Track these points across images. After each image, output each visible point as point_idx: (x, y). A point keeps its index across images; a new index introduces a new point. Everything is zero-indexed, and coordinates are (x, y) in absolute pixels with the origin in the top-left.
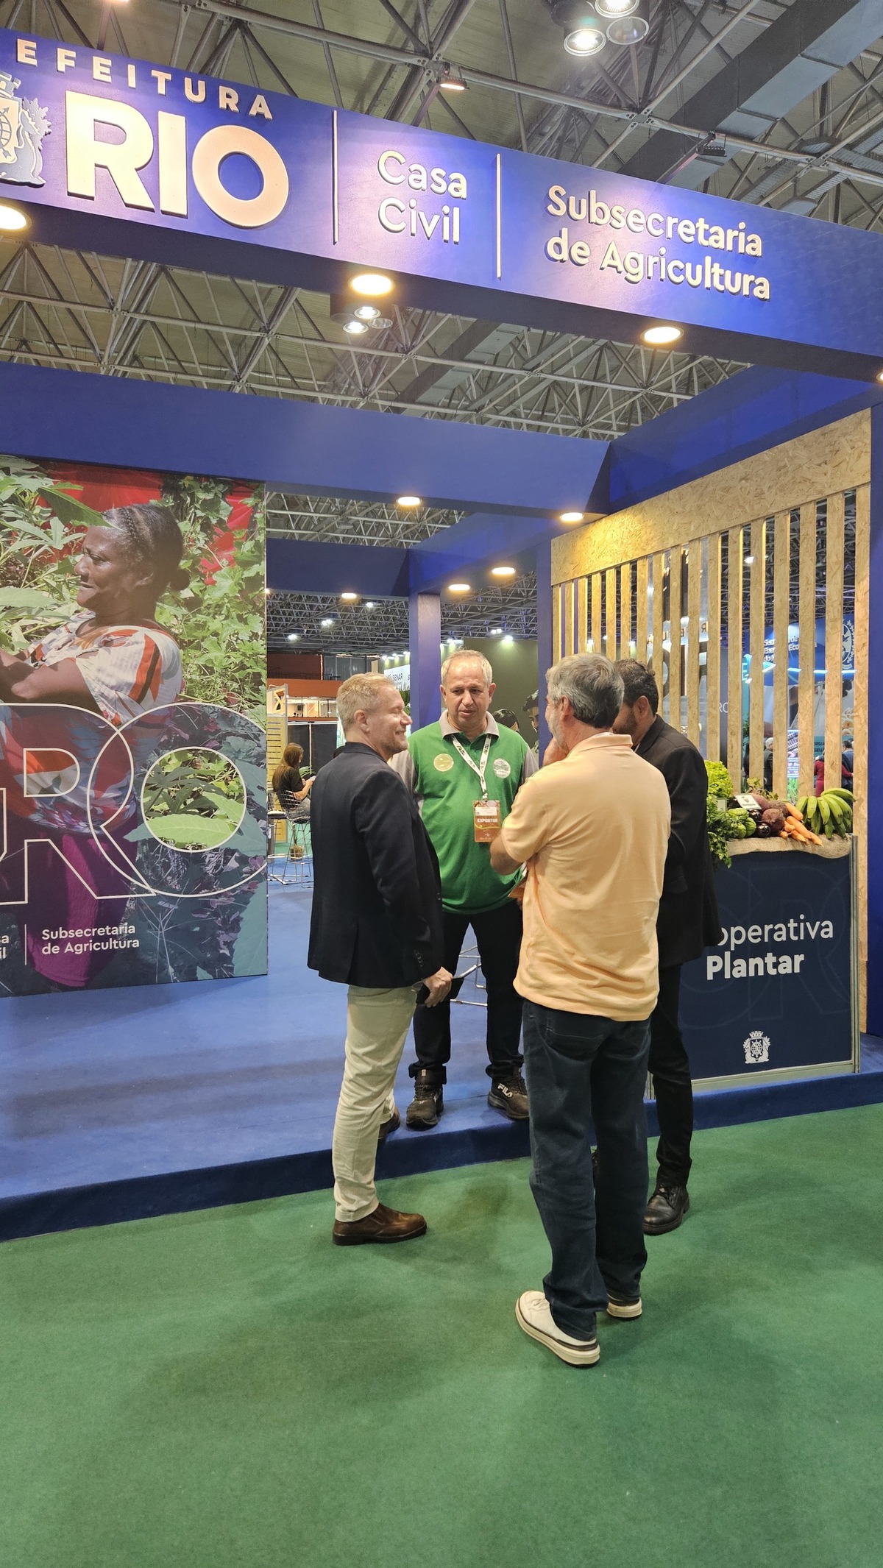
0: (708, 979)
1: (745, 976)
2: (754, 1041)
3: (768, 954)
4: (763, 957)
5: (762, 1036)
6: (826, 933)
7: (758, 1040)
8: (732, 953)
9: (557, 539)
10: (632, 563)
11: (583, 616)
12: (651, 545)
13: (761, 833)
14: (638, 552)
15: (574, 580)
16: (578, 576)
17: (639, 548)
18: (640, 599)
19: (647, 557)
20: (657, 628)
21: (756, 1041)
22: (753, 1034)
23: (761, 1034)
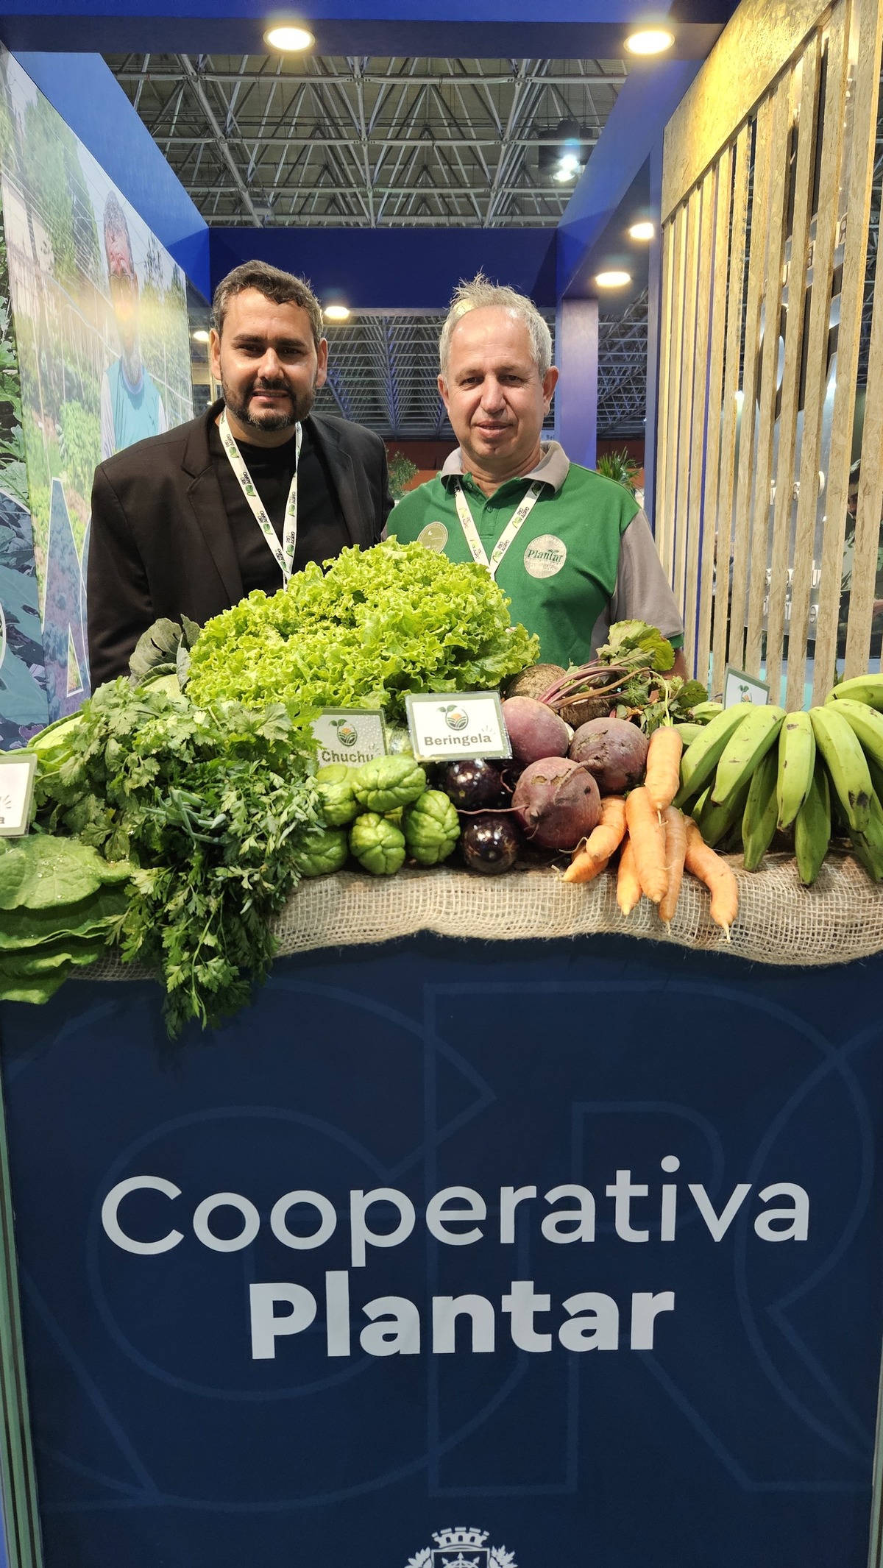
0: (257, 1355)
1: (417, 1351)
2: (452, 1557)
3: (514, 1284)
4: (495, 1293)
5: (485, 1544)
6: (779, 1225)
7: (469, 1556)
8: (355, 1275)
9: (670, 122)
10: (751, 117)
11: (691, 271)
12: (775, 57)
13: (467, 857)
14: (758, 86)
15: (685, 201)
16: (687, 188)
17: (759, 74)
18: (756, 200)
19: (770, 91)
20: (773, 258)
21: (461, 1556)
22: (444, 1537)
23: (473, 1539)
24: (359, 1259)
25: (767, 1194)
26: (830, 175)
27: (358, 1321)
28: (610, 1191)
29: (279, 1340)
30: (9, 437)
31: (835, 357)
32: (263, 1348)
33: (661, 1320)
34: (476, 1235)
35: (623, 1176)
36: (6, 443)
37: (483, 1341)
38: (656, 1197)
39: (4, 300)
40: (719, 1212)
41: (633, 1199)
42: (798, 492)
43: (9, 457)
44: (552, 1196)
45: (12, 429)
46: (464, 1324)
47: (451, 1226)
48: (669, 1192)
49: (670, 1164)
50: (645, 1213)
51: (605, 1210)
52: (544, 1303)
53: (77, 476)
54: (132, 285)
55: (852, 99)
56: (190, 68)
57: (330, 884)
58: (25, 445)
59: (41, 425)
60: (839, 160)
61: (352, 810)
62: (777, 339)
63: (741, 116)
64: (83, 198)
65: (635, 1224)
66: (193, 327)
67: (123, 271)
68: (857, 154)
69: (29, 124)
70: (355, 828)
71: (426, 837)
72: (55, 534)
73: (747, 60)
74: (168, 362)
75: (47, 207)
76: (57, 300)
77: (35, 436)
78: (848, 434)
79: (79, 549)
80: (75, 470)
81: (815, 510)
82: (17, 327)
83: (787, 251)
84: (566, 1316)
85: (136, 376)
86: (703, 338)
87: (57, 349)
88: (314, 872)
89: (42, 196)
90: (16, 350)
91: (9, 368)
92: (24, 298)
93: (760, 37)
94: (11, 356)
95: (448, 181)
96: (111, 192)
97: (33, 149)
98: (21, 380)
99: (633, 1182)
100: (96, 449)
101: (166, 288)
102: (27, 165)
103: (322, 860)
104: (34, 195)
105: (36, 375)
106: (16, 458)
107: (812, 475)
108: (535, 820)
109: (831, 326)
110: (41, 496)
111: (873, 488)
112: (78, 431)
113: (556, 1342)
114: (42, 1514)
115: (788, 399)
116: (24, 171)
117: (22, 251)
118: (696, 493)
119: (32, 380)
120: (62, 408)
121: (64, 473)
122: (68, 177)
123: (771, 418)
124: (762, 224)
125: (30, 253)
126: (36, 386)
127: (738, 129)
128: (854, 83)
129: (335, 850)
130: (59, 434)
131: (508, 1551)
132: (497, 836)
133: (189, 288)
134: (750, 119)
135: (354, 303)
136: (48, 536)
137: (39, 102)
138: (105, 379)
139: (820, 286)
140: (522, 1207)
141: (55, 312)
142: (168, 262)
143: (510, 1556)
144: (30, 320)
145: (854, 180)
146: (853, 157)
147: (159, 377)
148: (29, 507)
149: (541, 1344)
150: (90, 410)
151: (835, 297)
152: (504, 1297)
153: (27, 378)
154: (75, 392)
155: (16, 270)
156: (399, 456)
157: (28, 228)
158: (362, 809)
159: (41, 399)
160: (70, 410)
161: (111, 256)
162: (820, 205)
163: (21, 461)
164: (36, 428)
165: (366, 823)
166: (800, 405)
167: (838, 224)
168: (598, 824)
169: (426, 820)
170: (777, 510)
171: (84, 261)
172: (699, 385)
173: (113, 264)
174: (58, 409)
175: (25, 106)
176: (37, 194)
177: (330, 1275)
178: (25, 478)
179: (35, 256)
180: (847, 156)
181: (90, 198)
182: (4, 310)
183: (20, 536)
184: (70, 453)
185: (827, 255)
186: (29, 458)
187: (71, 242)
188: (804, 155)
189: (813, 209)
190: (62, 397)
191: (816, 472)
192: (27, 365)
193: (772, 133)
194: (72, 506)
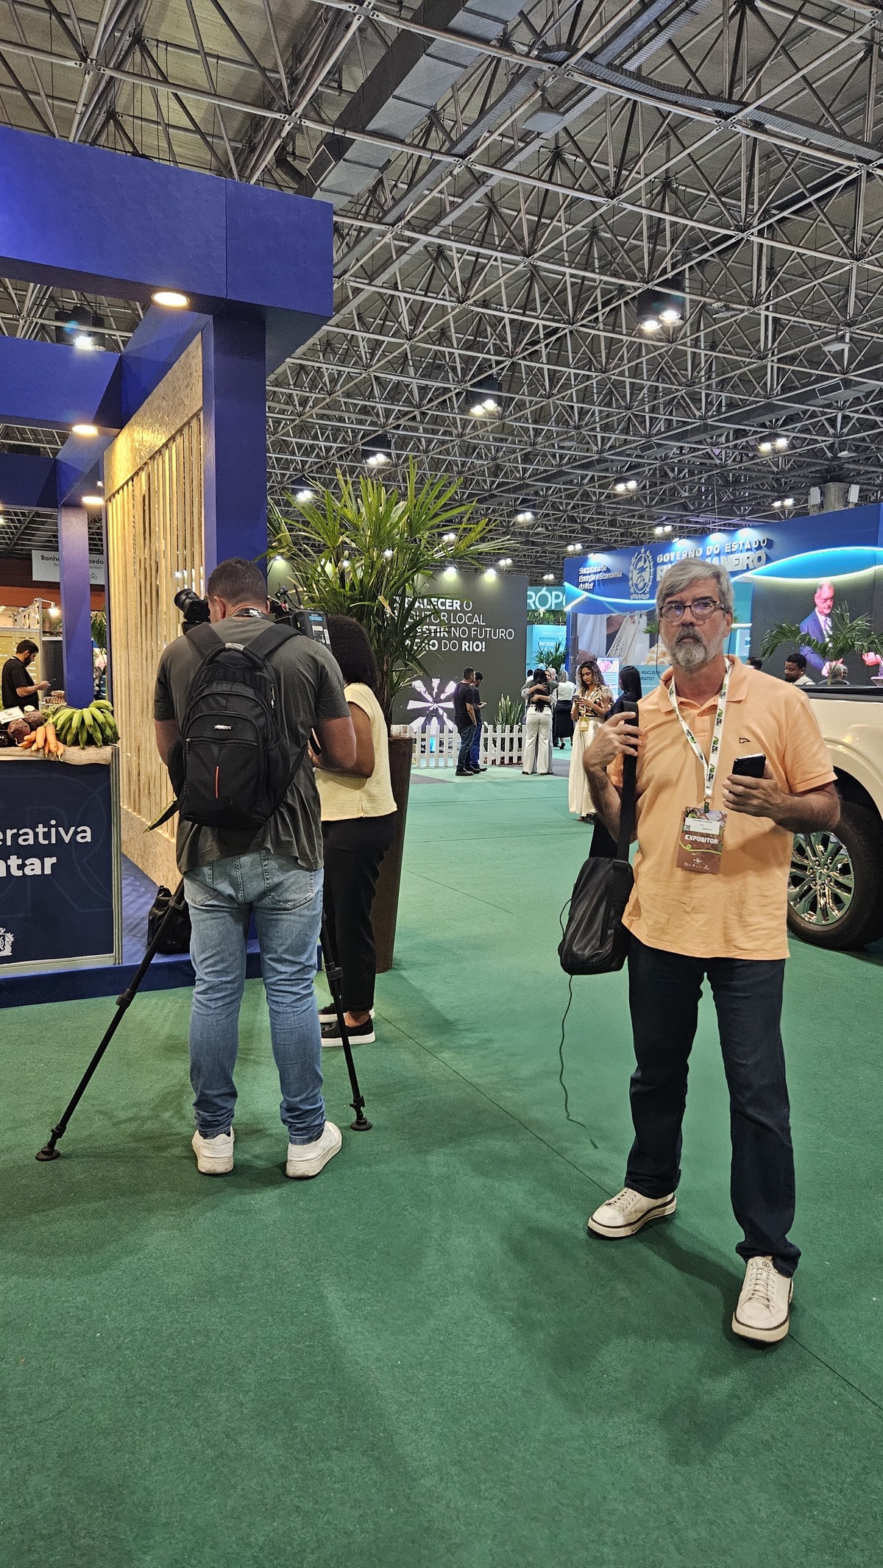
3: (12, 856)
6: (83, 838)
12: (134, 462)
15: (114, 495)
16: (113, 492)
18: (135, 515)
20: (141, 543)
25: (79, 830)
28: (37, 830)
33: (53, 865)
35: (41, 826)
38: (49, 831)
44: (21, 832)
48: (53, 830)
50: (47, 836)
51: (36, 835)
52: (20, 862)
63: (129, 476)
65: (44, 839)
83: (144, 541)
84: (26, 865)
99: (43, 828)
113: (23, 873)
124: (137, 528)
127: (128, 480)
134: (132, 478)
140: (13, 835)
143: (12, 936)
149: (19, 873)
152: (8, 860)
188: (147, 516)
193: (138, 493)
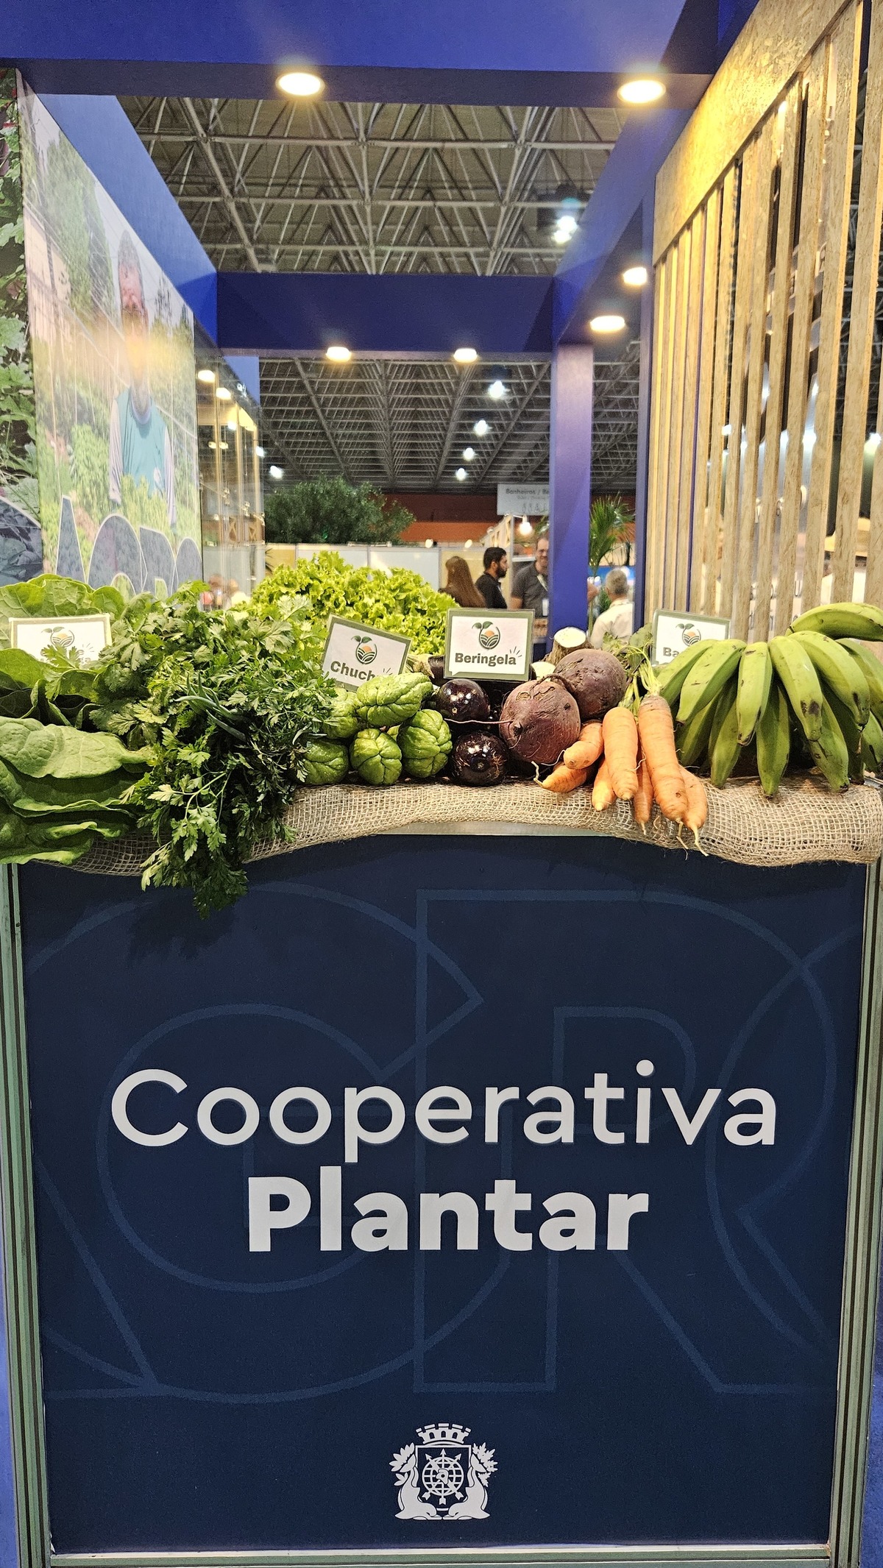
0: (253, 1249)
2: (435, 1453)
4: (480, 1192)
5: (466, 1441)
6: (747, 1129)
7: (451, 1453)
8: (348, 1171)
9: (662, 170)
10: (737, 160)
11: (681, 307)
12: (759, 102)
13: (458, 769)
14: (743, 130)
15: (675, 243)
16: (678, 229)
17: (745, 120)
18: (743, 236)
19: (755, 134)
20: (758, 289)
21: (443, 1453)
22: (428, 1432)
23: (455, 1435)
24: (351, 1156)
25: (735, 1099)
26: (810, 209)
27: (350, 1216)
28: (589, 1093)
29: (274, 1233)
30: (23, 453)
31: (816, 376)
32: (259, 1242)
33: (636, 1220)
34: (462, 1134)
35: (601, 1079)
36: (20, 460)
37: (468, 1239)
38: (631, 1099)
39: (23, 324)
40: (691, 1113)
41: (610, 1103)
42: (781, 508)
43: (22, 473)
44: (534, 1098)
45: (26, 446)
46: (449, 1221)
47: (438, 1125)
48: (644, 1095)
49: (645, 1068)
50: (621, 1115)
51: (584, 1111)
52: (525, 1202)
53: (85, 495)
54: (142, 320)
55: (830, 137)
56: (200, 130)
57: (334, 792)
58: (37, 461)
59: (53, 444)
60: (819, 194)
61: (354, 724)
62: (762, 364)
63: (728, 159)
64: (99, 233)
65: (612, 1126)
66: (199, 367)
67: (134, 306)
68: (835, 187)
69: (51, 162)
70: (357, 741)
71: (421, 749)
72: (64, 550)
73: (733, 107)
74: (174, 396)
75: (65, 241)
76: (72, 328)
77: (48, 454)
78: (828, 447)
79: (85, 567)
80: (83, 489)
81: (798, 524)
82: (34, 350)
83: (770, 284)
84: (548, 1217)
85: (143, 405)
86: (692, 370)
87: (70, 375)
88: (318, 780)
89: (61, 230)
90: (32, 372)
91: (24, 389)
92: (41, 323)
93: (745, 85)
94: (27, 377)
95: (447, 240)
96: (126, 232)
97: (54, 184)
98: (36, 399)
99: (610, 1085)
100: (104, 471)
101: (174, 326)
102: (48, 200)
103: (325, 769)
104: (54, 227)
105: (50, 396)
106: (29, 475)
107: (793, 487)
108: (519, 731)
109: (811, 350)
110: (51, 512)
111: (851, 496)
112: (88, 453)
113: (536, 1240)
114: (44, 1401)
115: (773, 420)
116: (45, 206)
117: (42, 279)
118: (685, 517)
119: (46, 401)
120: (73, 430)
121: (74, 492)
122: (86, 213)
123: (756, 440)
124: (747, 258)
125: (48, 282)
126: (49, 409)
127: (726, 170)
128: (832, 122)
129: (338, 761)
130: (70, 454)
131: (488, 1448)
132: (485, 750)
133: (196, 327)
134: (737, 162)
135: (354, 346)
136: (57, 551)
137: (60, 142)
138: (115, 406)
139: (802, 311)
140: (506, 1107)
141: (69, 339)
142: (177, 301)
143: (490, 1454)
144: (46, 345)
145: (833, 210)
146: (832, 191)
147: (167, 410)
148: (39, 521)
149: (523, 1243)
150: (100, 434)
151: (815, 322)
152: (488, 1195)
153: (41, 399)
154: (86, 416)
155: (35, 297)
156: (397, 505)
157: (47, 259)
158: (362, 721)
159: (54, 420)
160: (81, 433)
161: (123, 292)
162: (801, 236)
163: (33, 477)
164: (48, 447)
165: (366, 736)
166: (783, 426)
167: (818, 254)
168: (577, 740)
169: (421, 733)
170: (762, 526)
171: (98, 294)
172: (689, 413)
173: (125, 299)
174: (69, 431)
175: (47, 145)
176: (57, 228)
177: (325, 1171)
178: (36, 493)
179: (53, 285)
180: (826, 190)
181: (106, 235)
182: (22, 334)
183: (30, 549)
184: (80, 473)
185: (808, 282)
186: (41, 475)
187: (87, 275)
188: (786, 192)
189: (795, 241)
190: (73, 421)
191: (799, 486)
192: (42, 386)
193: (757, 174)
194: (80, 524)
